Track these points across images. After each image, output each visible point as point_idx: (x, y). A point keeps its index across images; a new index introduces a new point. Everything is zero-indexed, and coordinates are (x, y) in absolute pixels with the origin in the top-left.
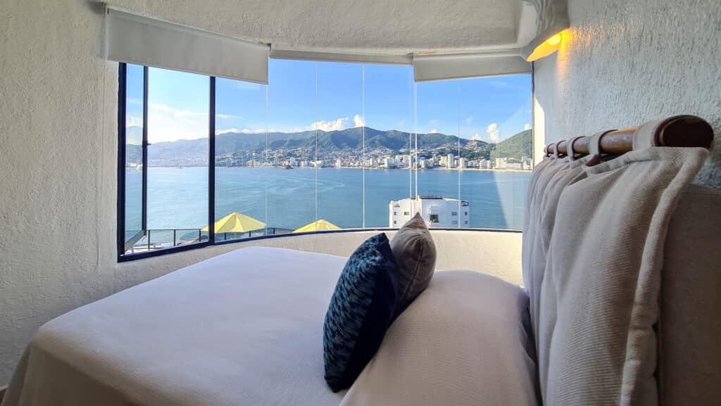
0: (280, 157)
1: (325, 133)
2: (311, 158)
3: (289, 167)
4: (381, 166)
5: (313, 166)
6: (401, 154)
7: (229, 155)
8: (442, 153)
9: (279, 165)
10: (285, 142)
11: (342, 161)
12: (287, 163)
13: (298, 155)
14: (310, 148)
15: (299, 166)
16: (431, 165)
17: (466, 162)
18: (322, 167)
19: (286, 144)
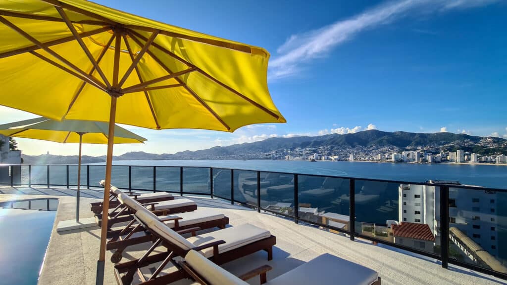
0: (307, 153)
1: (340, 136)
2: (330, 154)
3: (313, 160)
4: (389, 160)
5: (332, 160)
6: (407, 150)
7: (273, 152)
9: (307, 159)
10: (311, 142)
11: (354, 156)
12: (312, 158)
13: (320, 151)
14: (329, 147)
15: (320, 159)
16: (439, 160)
17: (478, 157)
18: (339, 160)
19: (312, 144)
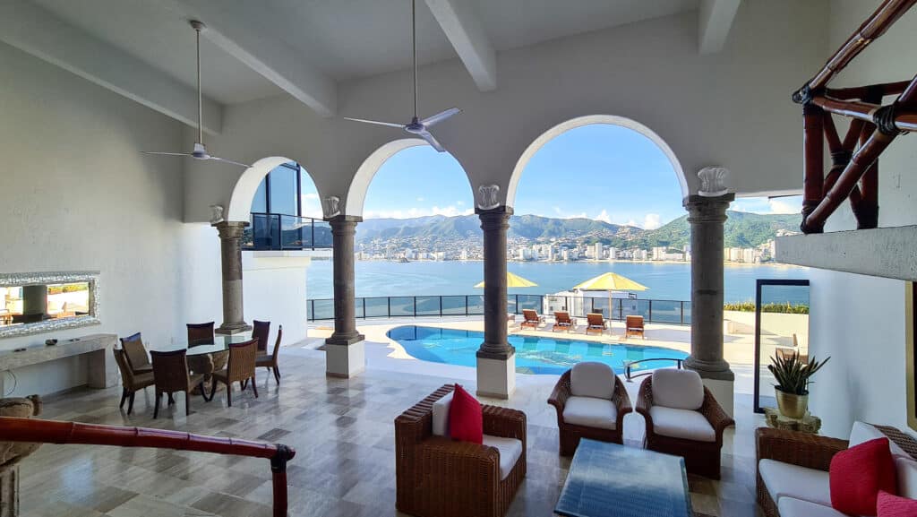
0: (394, 248)
1: (447, 219)
2: (430, 250)
3: (404, 260)
4: (516, 258)
5: (434, 259)
6: (539, 243)
8: (588, 242)
9: (393, 258)
10: (398, 230)
11: (468, 253)
12: (402, 256)
13: (415, 245)
14: (429, 238)
15: (416, 258)
16: (575, 256)
17: (617, 252)
18: (445, 260)
19: (400, 232)
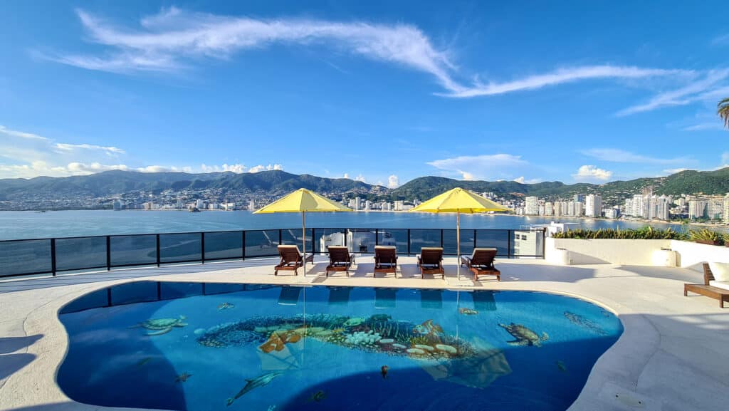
0: (185, 199)
1: (236, 175)
2: (221, 201)
3: (195, 210)
5: (224, 209)
7: (118, 197)
8: (351, 196)
9: (183, 208)
10: (190, 183)
11: (256, 204)
12: (193, 205)
13: (206, 197)
14: (220, 190)
15: (207, 208)
17: (370, 204)
18: (235, 210)
19: (191, 185)
